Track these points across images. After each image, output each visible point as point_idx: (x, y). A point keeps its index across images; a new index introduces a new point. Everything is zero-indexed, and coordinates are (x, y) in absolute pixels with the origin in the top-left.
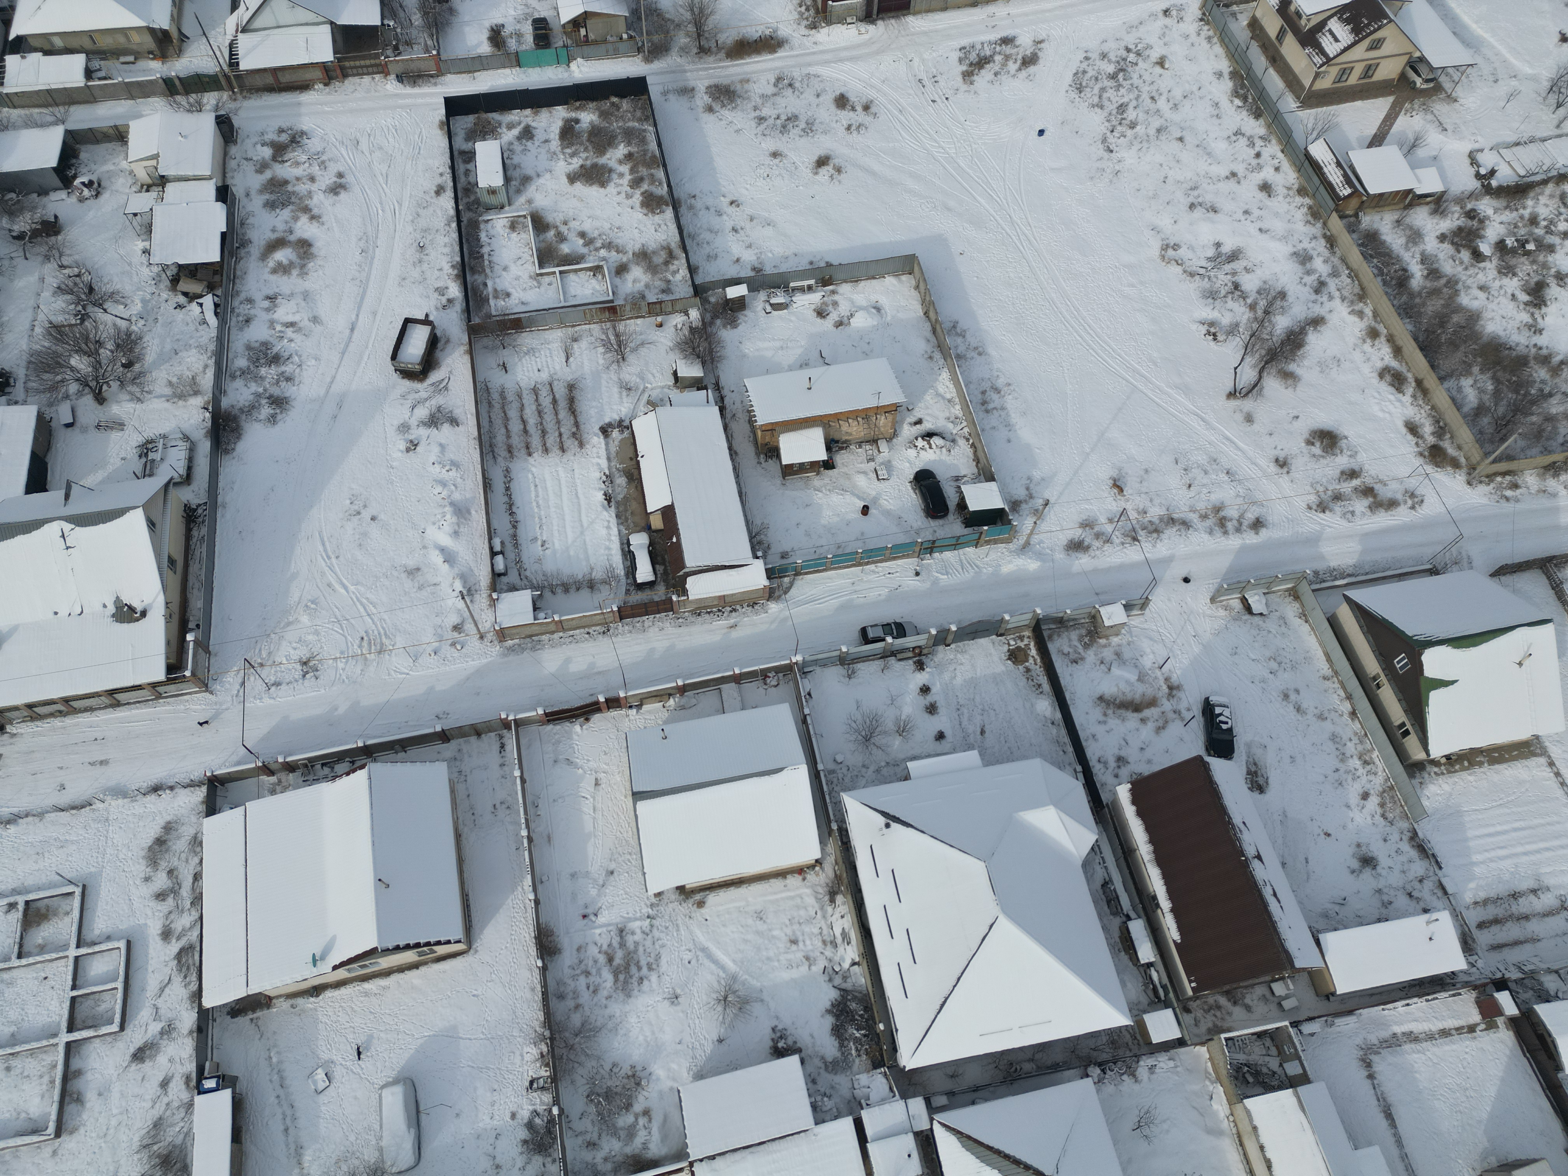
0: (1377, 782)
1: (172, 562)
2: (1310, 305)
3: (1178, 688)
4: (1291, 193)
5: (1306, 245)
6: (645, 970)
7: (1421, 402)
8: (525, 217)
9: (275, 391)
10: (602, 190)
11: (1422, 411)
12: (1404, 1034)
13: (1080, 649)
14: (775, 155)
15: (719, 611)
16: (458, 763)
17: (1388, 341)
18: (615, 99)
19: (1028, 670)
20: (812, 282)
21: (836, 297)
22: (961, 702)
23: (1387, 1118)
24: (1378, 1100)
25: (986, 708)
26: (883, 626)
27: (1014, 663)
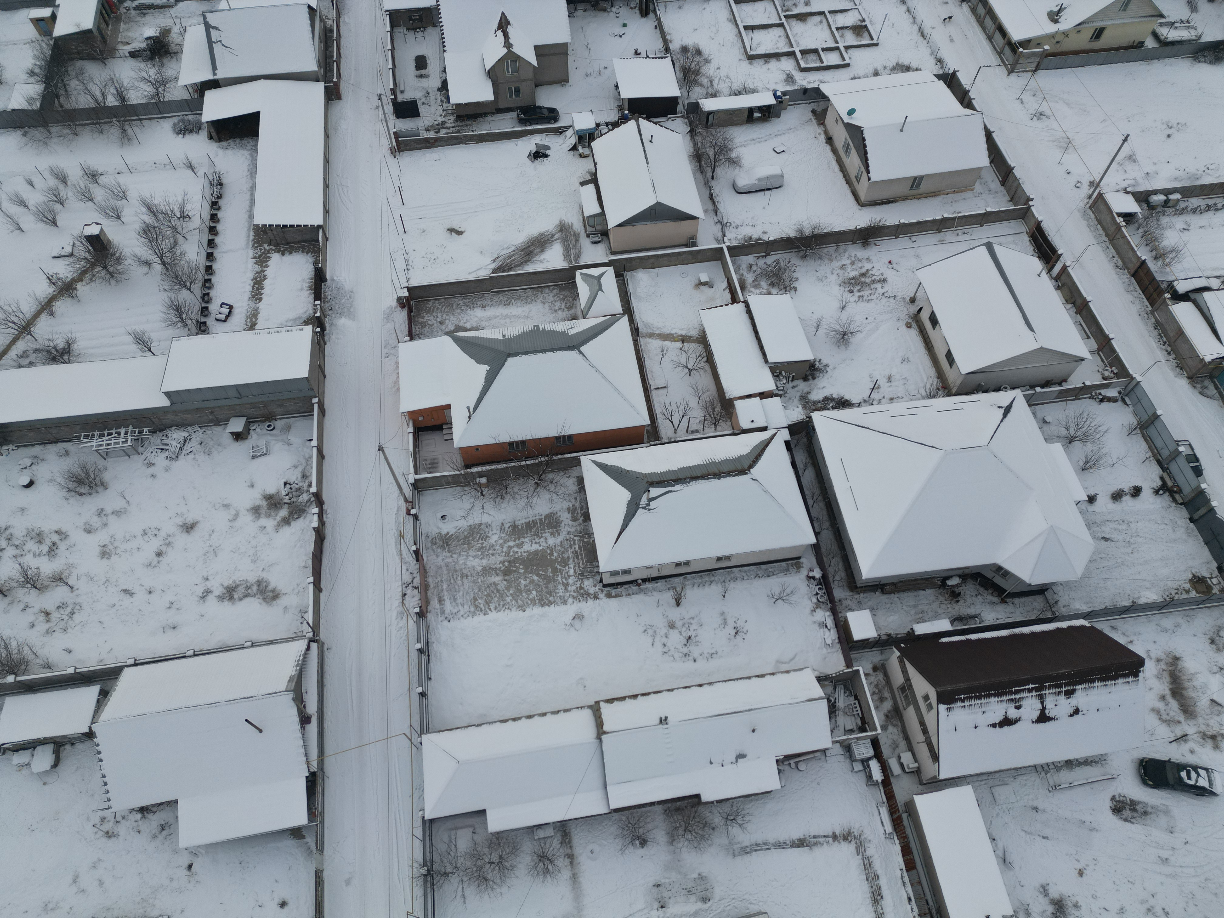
3: (1216, 747)
6: (858, 294)
12: (880, 888)
15: (1165, 343)
22: (1132, 525)
23: (799, 840)
24: (814, 837)
25: (1132, 546)
26: (1194, 455)
27: (1191, 580)
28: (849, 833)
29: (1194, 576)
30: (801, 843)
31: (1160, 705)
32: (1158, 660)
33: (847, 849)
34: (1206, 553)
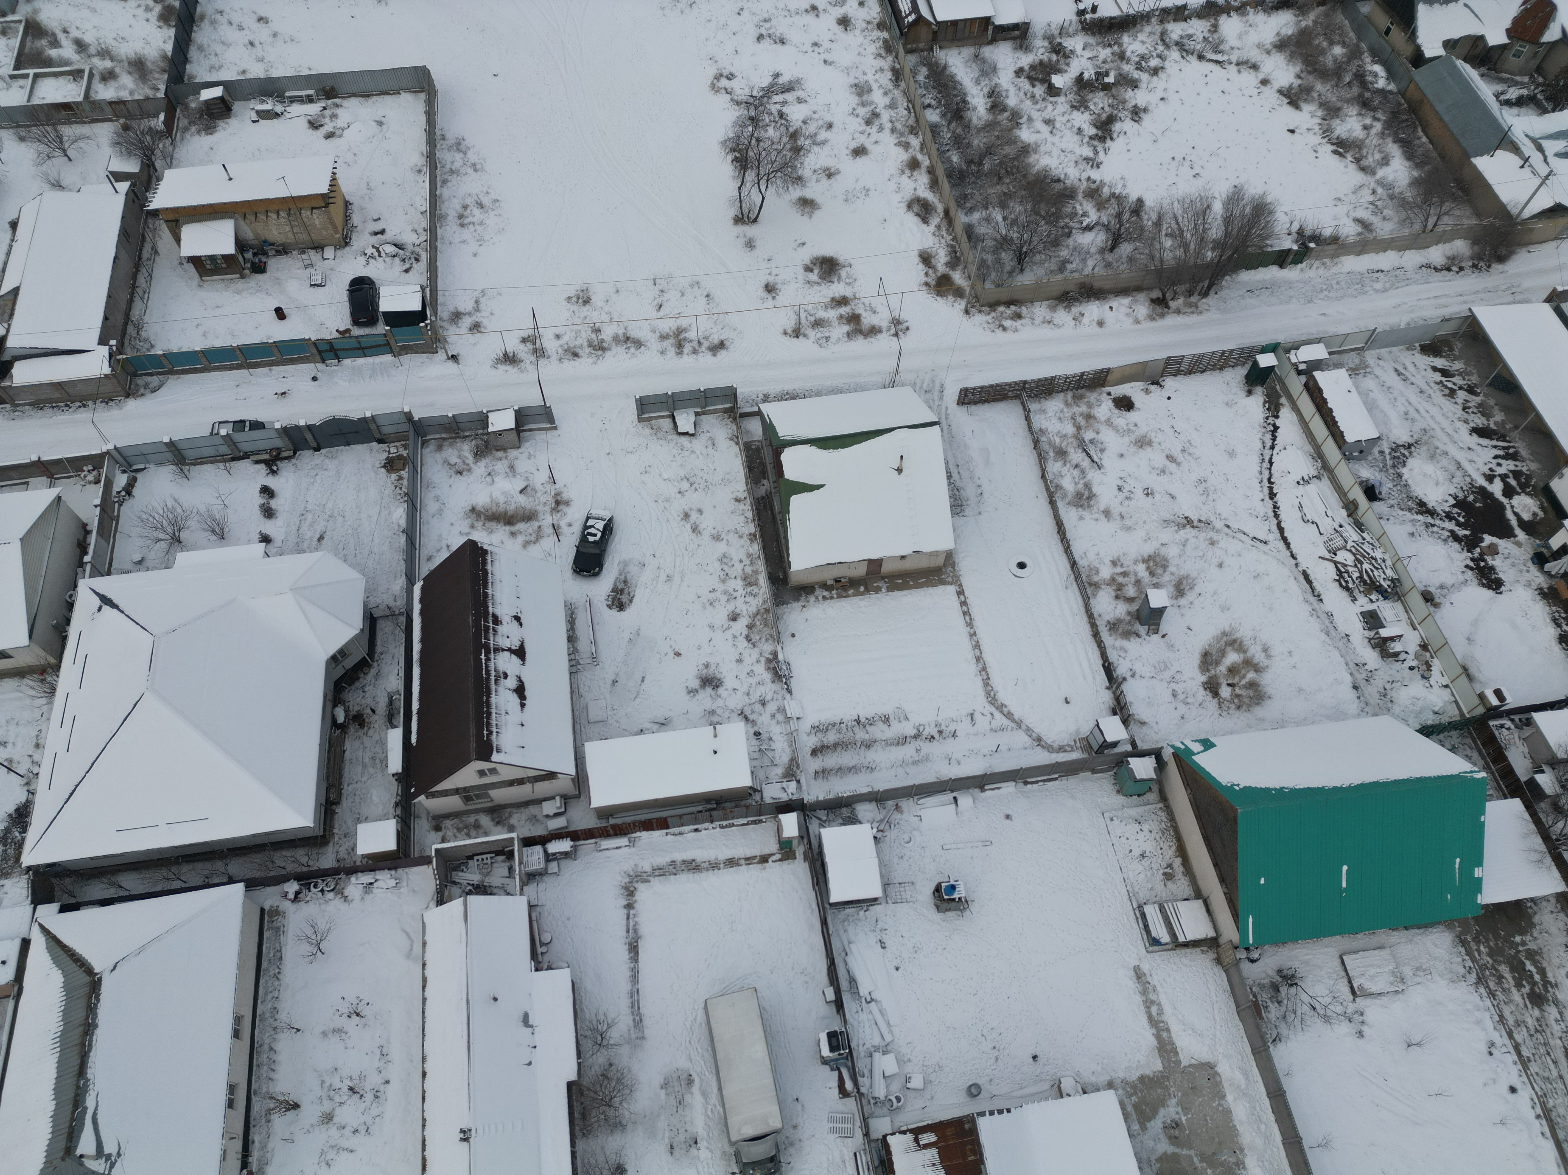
0: (755, 604)
2: (857, 135)
3: (567, 503)
4: (870, 27)
5: (870, 77)
7: (944, 233)
11: (943, 241)
12: (684, 861)
13: (470, 459)
15: (67, 405)
17: (929, 172)
19: (400, 478)
22: (310, 507)
23: (630, 951)
24: (628, 931)
25: (336, 514)
26: (235, 422)
27: (388, 471)
28: (626, 888)
29: (384, 467)
30: (634, 949)
31: (520, 539)
32: (472, 527)
33: (644, 893)
34: (360, 449)
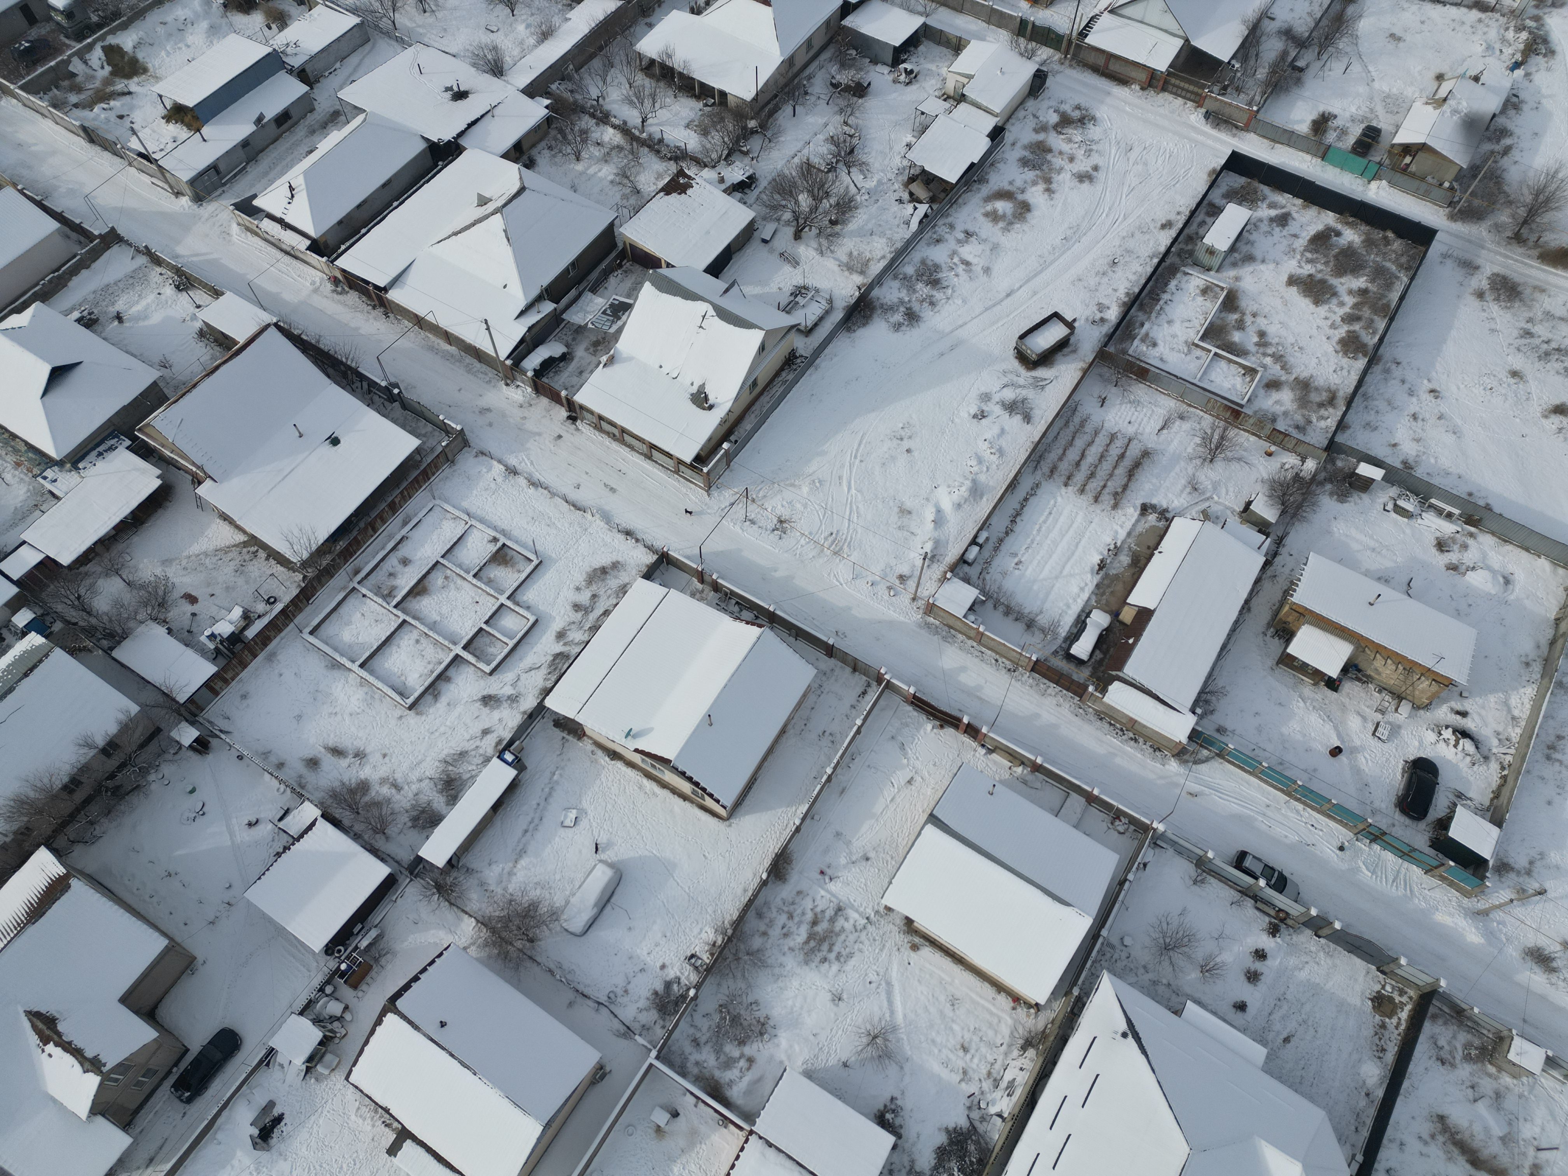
1: (755, 384)
6: (832, 956)
8: (1222, 289)
9: (916, 307)
10: (1312, 307)
13: (1459, 1055)
14: (1515, 374)
15: (1122, 730)
16: (824, 678)
18: (1390, 234)
19: (1383, 1026)
20: (1456, 512)
21: (1470, 542)
22: (1288, 996)
25: (1310, 1023)
26: (1265, 863)
34: (1358, 963)
